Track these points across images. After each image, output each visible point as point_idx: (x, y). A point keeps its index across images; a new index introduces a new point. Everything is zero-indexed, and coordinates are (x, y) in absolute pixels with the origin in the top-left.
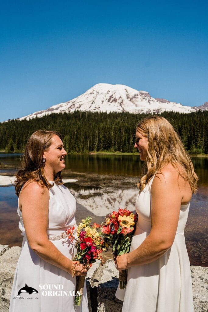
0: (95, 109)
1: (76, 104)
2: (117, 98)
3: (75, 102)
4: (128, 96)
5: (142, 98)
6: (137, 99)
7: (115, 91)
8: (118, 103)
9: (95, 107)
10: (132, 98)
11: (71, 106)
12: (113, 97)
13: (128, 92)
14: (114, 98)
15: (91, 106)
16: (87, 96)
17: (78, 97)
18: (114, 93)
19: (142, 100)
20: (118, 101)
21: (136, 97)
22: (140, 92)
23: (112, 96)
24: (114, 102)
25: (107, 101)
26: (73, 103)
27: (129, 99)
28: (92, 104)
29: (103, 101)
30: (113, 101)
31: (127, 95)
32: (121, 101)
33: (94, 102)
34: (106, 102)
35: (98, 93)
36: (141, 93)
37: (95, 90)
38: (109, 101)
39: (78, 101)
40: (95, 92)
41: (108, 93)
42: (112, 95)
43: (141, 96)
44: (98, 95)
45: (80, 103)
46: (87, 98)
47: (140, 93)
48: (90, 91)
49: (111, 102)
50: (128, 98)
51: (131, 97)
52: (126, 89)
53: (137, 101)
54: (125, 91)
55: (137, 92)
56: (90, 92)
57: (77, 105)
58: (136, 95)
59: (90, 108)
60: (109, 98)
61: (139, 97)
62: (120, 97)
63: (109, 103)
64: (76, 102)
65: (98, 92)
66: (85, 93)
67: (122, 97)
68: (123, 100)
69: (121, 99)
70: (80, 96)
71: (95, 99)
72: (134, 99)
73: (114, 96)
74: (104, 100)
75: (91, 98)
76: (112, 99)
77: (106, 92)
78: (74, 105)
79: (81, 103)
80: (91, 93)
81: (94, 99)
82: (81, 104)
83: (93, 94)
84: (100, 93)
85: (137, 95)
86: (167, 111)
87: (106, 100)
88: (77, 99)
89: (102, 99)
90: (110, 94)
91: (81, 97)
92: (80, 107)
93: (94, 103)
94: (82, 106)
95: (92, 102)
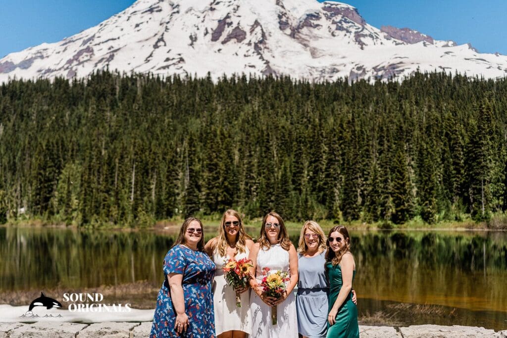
0: (168, 67)
1: (96, 49)
2: (246, 28)
3: (92, 38)
4: (284, 19)
5: (334, 27)
6: (315, 31)
7: (236, 3)
8: (249, 44)
9: (168, 60)
10: (299, 27)
11: (80, 53)
12: (230, 24)
13: (283, 7)
14: (235, 26)
15: (151, 56)
16: (136, 19)
17: (104, 22)
18: (235, 10)
19: (333, 35)
20: (249, 37)
21: (314, 22)
22: (327, 6)
23: (228, 21)
24: (233, 40)
25: (209, 36)
26: (85, 43)
27: (288, 31)
28: (156, 46)
29: (193, 39)
30: (229, 38)
31: (280, 17)
32: (260, 37)
33: (161, 39)
34: (204, 41)
35: (176, 10)
36: (329, 9)
38: (216, 36)
39: (105, 36)
40: (165, 6)
41: (212, 9)
42: (228, 17)
43: (328, 18)
44: (176, 16)
45: (111, 43)
46: (137, 25)
47: (324, 9)
49: (223, 43)
50: (283, 25)
51: (295, 23)
53: (316, 38)
54: (274, 1)
55: (315, 6)
57: (100, 52)
58: (310, 16)
59: (147, 61)
60: (215, 25)
61: (323, 22)
62: (257, 23)
63: (218, 45)
64: (97, 41)
65: (178, 6)
66: (130, 10)
67: (262, 22)
68: (267, 34)
69: (258, 29)
70: (113, 19)
71: (167, 29)
72: (305, 30)
73: (234, 20)
74: (200, 34)
75: (152, 26)
76: (228, 30)
77: (206, 4)
78: (89, 50)
79: (116, 45)
80: (151, 10)
81: (162, 29)
82: (116, 47)
83: (160, 11)
84: (183, 9)
85: (317, 17)
86: (422, 71)
87: (206, 33)
88: (100, 32)
89: (192, 31)
91: (116, 21)
92: (112, 57)
93: (161, 43)
94: (117, 56)
95: (156, 39)
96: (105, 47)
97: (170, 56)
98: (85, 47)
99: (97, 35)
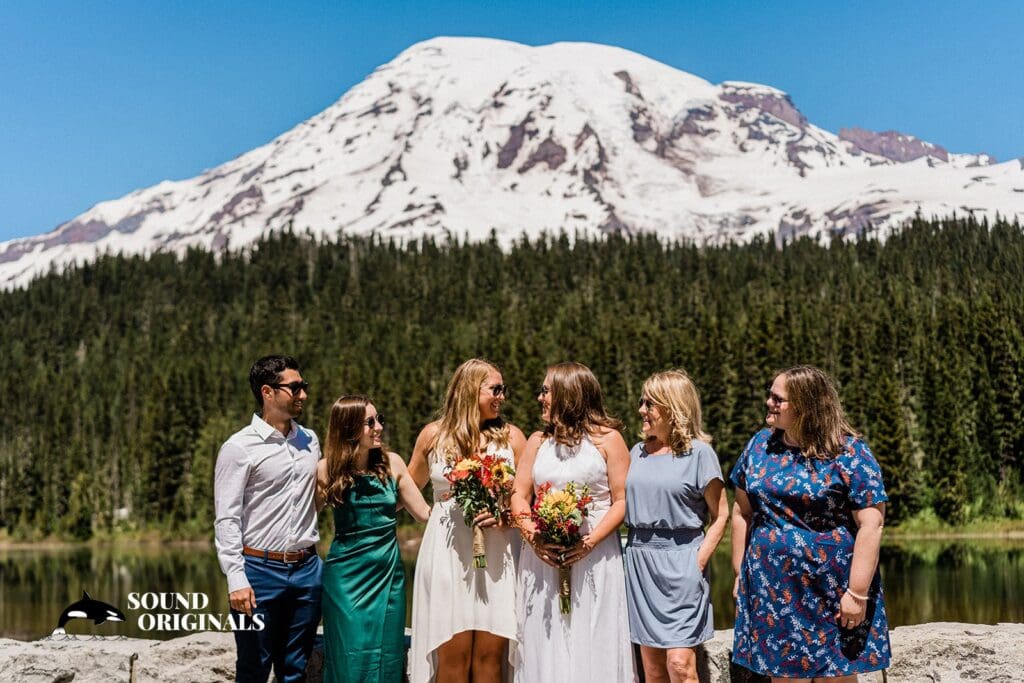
0: (411, 222)
1: (267, 190)
2: (568, 143)
3: (260, 169)
4: (642, 120)
5: (743, 133)
6: (706, 143)
7: (545, 91)
8: (574, 172)
9: (410, 207)
10: (673, 136)
11: (236, 200)
12: (534, 133)
13: (639, 96)
14: (543, 135)
15: (377, 201)
16: (346, 130)
17: (283, 137)
18: (544, 106)
19: (742, 149)
20: (572, 159)
21: (703, 124)
22: (728, 91)
23: (530, 127)
24: (542, 166)
25: (493, 159)
26: (246, 178)
27: (652, 144)
28: (387, 182)
29: (461, 165)
30: (533, 161)
31: (634, 116)
32: (594, 158)
33: (397, 168)
34: (482, 168)
35: (425, 108)
36: (732, 97)
37: (402, 83)
38: (506, 157)
39: (285, 162)
40: (404, 102)
41: (497, 105)
42: (529, 119)
43: (731, 115)
44: (425, 120)
45: (296, 179)
46: (349, 142)
47: (723, 97)
48: (371, 89)
49: (522, 171)
50: (640, 133)
51: (664, 128)
52: (623, 75)
53: (708, 155)
54: (620, 84)
55: (703, 92)
56: (367, 103)
57: (277, 196)
58: (695, 113)
59: (370, 211)
60: (504, 136)
61: (722, 123)
62: (588, 130)
63: (510, 175)
64: (269, 174)
65: (429, 100)
66: (334, 111)
67: (597, 128)
68: (608, 152)
69: (590, 142)
70: (301, 129)
71: (408, 147)
72: (685, 141)
73: (542, 125)
74: (475, 155)
75: (378, 142)
76: (530, 146)
77: (486, 96)
78: (254, 193)
79: (306, 181)
80: (376, 110)
81: (399, 147)
82: (307, 186)
83: (394, 111)
84: (439, 107)
85: (710, 115)
86: (927, 216)
87: (487, 153)
88: (277, 152)
89: (458, 149)
90: (515, 110)
91: (308, 134)
92: (299, 205)
93: (397, 176)
94: (310, 203)
95: (386, 168)
96: (285, 186)
97: (415, 200)
98: (246, 186)
99: (270, 163)
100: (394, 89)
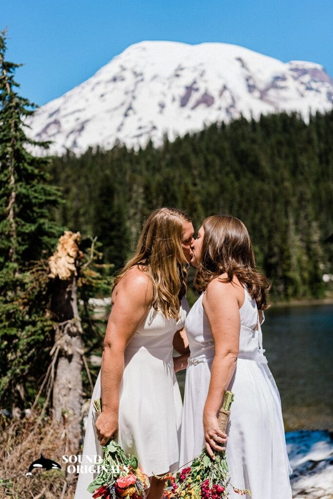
0: (140, 135)
1: (63, 121)
2: (215, 93)
3: (57, 111)
4: (251, 82)
5: (302, 88)
6: (283, 93)
7: (202, 68)
8: (220, 109)
9: (140, 128)
10: (267, 89)
11: (48, 126)
12: (197, 90)
13: (247, 69)
14: (202, 91)
15: (122, 124)
16: (100, 90)
17: (68, 94)
18: (202, 75)
19: (302, 96)
20: (218, 102)
21: (280, 83)
22: (294, 66)
23: (195, 86)
24: (202, 107)
25: (177, 103)
26: (51, 115)
27: (257, 94)
28: (126, 115)
29: (162, 106)
30: (198, 103)
31: (247, 80)
32: (229, 101)
33: (130, 108)
34: (173, 108)
35: (139, 78)
36: (296, 70)
37: (127, 65)
38: (184, 102)
39: (71, 106)
40: (128, 75)
41: (177, 76)
42: (195, 82)
43: (295, 79)
44: (140, 84)
45: (77, 115)
46: (102, 96)
47: (292, 70)
48: (111, 69)
49: (193, 108)
50: (251, 88)
51: (261, 86)
52: (239, 59)
53: (285, 99)
54: (238, 64)
55: (281, 67)
56: (110, 76)
57: (68, 124)
58: (277, 78)
59: (119, 130)
60: (182, 92)
61: (291, 83)
62: (225, 88)
63: (187, 111)
64: (63, 113)
65: (141, 74)
66: (93, 80)
67: (229, 86)
68: (236, 99)
69: (227, 94)
70: (77, 90)
71: (134, 98)
72: (272, 93)
73: (202, 86)
74: (168, 101)
75: (116, 95)
76: (195, 96)
77: (171, 71)
78: (56, 122)
79: (83, 116)
80: (115, 80)
81: (129, 99)
82: (83, 119)
83: (123, 79)
84: (148, 76)
85: (284, 79)
87: (174, 100)
88: (65, 103)
89: (159, 98)
90: (187, 78)
91: (80, 93)
92: (82, 129)
93: (130, 112)
94: (88, 127)
95: (123, 110)
96: (72, 118)
97: (143, 124)
98: (52, 119)
99: (62, 107)
100: (123, 69)
